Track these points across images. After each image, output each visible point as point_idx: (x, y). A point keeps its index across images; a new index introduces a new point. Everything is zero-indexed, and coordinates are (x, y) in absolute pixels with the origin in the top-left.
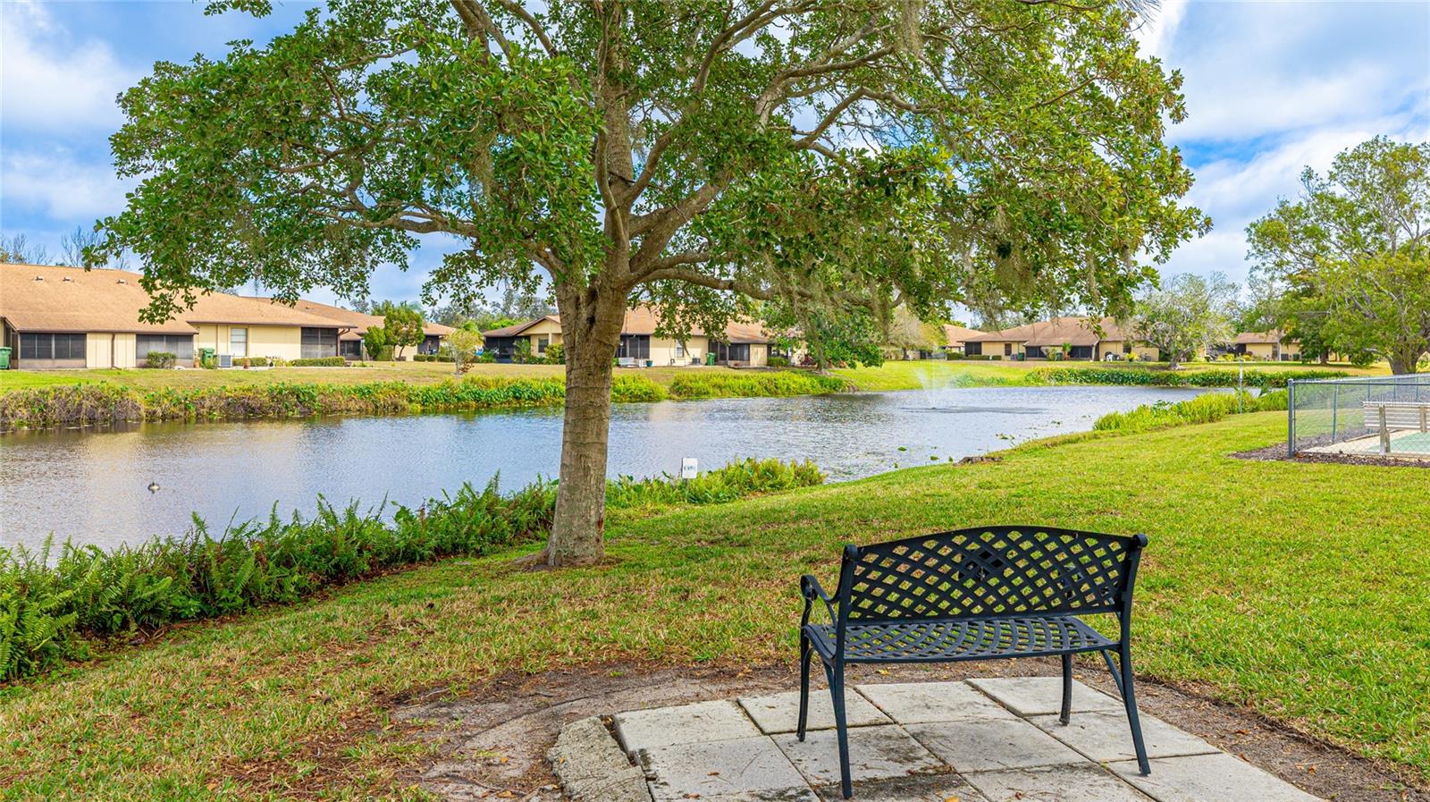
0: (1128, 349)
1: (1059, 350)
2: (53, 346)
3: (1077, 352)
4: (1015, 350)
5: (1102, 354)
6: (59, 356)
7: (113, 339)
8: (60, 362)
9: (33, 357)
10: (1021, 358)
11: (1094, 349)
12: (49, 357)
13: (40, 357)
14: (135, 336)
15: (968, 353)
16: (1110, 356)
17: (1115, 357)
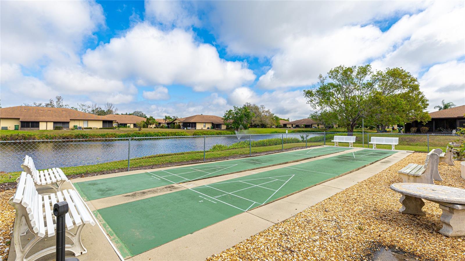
0: (318, 126)
1: (303, 126)
2: (30, 125)
3: (307, 126)
4: (294, 126)
5: (312, 127)
6: (32, 127)
7: (47, 123)
8: (32, 128)
9: (25, 127)
10: (295, 127)
11: (310, 126)
12: (29, 127)
13: (26, 127)
14: (53, 123)
15: (284, 126)
16: (314, 127)
17: (315, 127)
